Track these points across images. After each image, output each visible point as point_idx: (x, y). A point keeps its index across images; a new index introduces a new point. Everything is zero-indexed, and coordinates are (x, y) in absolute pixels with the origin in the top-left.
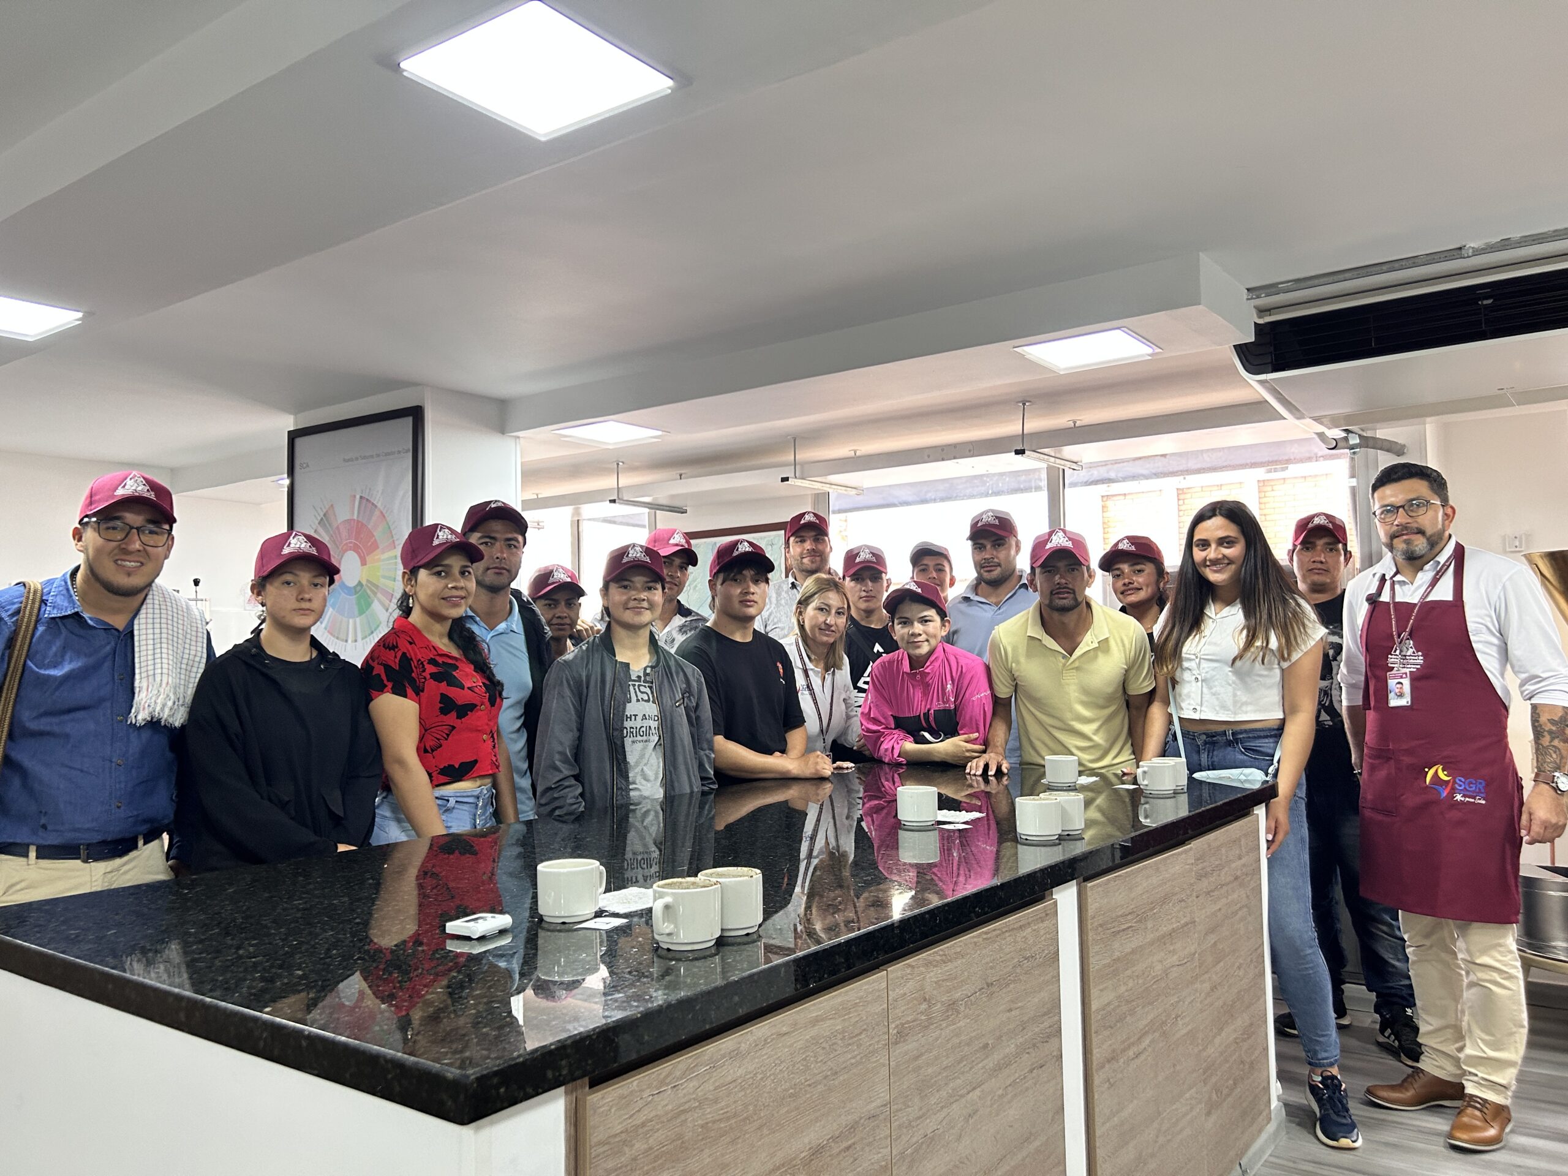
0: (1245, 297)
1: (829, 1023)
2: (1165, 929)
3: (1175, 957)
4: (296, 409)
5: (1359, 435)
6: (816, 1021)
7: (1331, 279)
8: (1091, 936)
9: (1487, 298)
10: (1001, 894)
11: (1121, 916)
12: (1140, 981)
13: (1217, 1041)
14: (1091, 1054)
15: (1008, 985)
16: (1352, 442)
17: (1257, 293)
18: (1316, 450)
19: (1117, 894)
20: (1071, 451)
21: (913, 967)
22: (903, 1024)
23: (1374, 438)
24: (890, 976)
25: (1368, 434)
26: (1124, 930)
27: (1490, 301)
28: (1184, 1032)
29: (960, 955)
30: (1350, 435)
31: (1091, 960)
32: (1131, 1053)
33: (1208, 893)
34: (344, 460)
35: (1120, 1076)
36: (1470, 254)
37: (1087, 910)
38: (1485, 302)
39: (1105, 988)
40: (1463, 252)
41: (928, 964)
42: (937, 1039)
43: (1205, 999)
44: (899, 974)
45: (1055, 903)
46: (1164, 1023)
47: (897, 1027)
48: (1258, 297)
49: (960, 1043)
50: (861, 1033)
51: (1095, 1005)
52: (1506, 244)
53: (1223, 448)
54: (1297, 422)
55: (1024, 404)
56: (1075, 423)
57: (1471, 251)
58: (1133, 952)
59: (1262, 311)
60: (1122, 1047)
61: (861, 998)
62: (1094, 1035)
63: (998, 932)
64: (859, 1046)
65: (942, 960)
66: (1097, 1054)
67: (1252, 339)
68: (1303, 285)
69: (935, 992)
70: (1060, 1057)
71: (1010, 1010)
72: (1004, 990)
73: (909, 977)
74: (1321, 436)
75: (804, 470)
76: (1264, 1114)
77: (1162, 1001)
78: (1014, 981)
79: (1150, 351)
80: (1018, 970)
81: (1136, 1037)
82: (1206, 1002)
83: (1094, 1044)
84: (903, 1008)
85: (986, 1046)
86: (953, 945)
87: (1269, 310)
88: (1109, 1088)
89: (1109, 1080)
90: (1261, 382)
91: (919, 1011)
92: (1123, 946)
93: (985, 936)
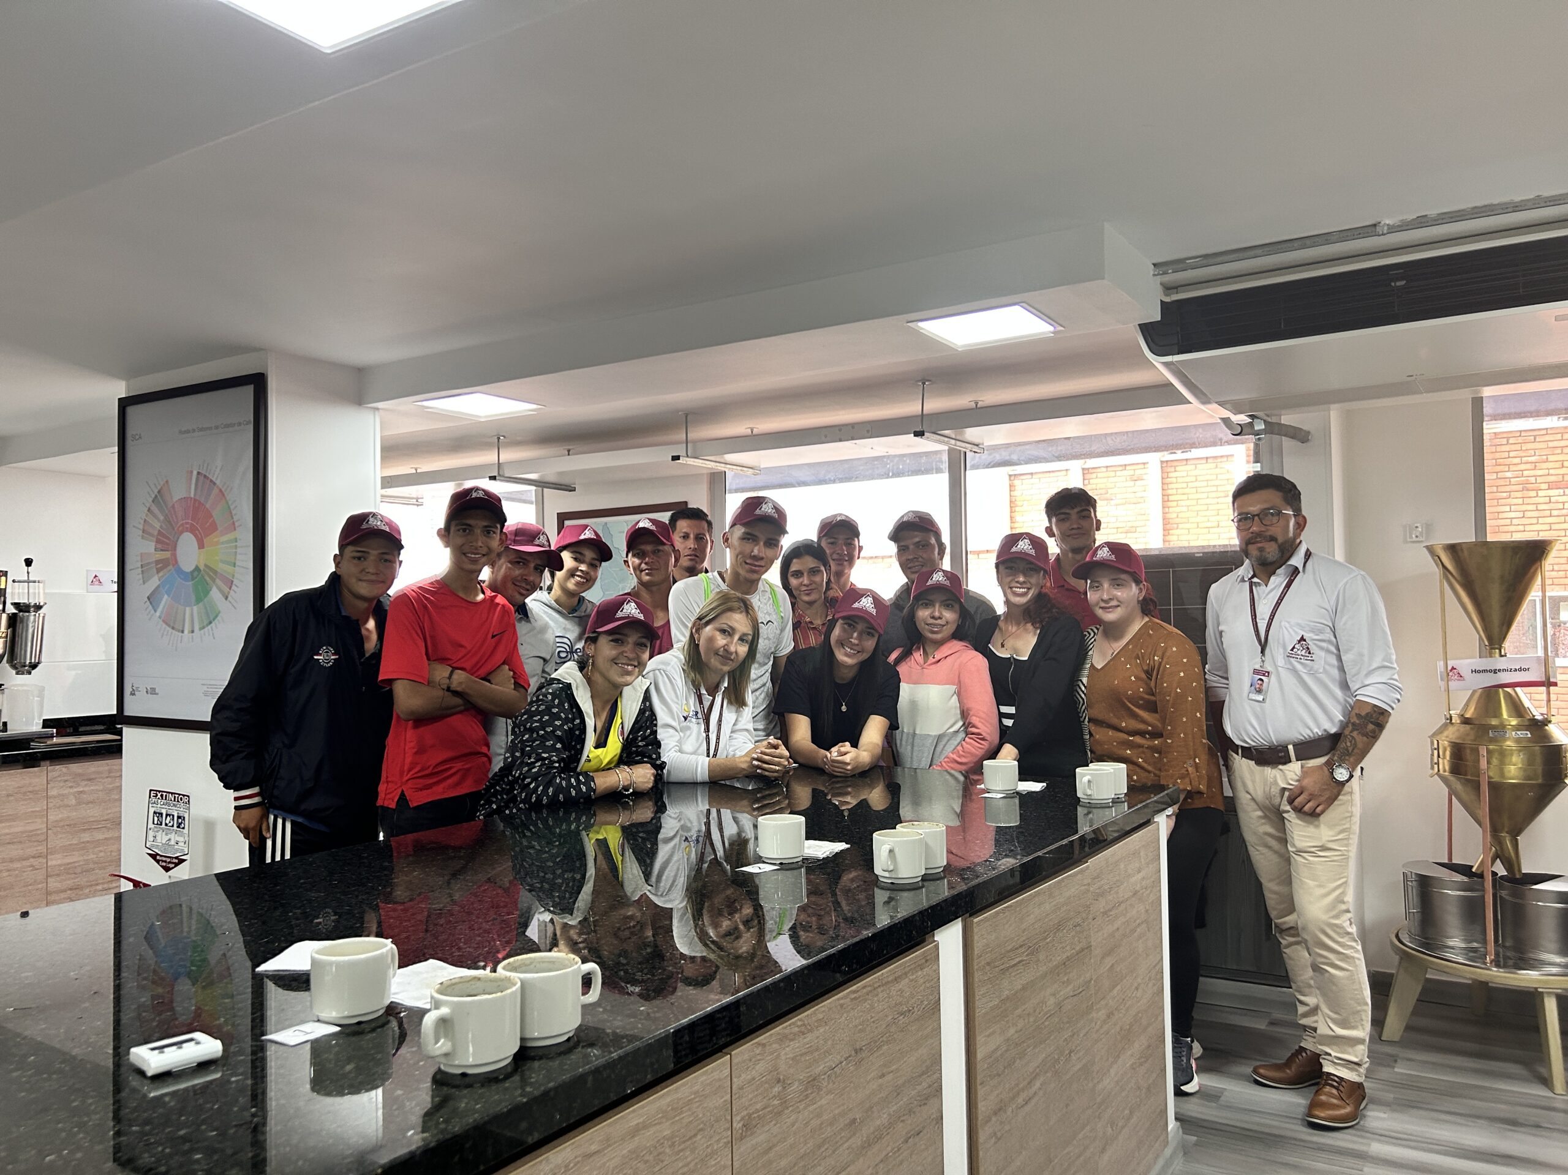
0: (1152, 273)
1: (652, 1130)
2: (1058, 959)
3: (1071, 987)
4: (128, 374)
5: (1265, 421)
6: (635, 1131)
7: (1241, 255)
8: (977, 976)
9: (1398, 280)
10: (874, 946)
11: (1011, 950)
12: (1031, 1020)
13: (1113, 1071)
14: (976, 1108)
15: (879, 1048)
16: (1256, 428)
17: (1164, 269)
18: (1221, 435)
19: (1007, 926)
20: (973, 433)
21: (764, 1045)
22: (750, 1115)
23: (1280, 424)
24: (735, 1061)
25: (1274, 420)
26: (1014, 965)
27: (1403, 283)
28: (1078, 1067)
29: (821, 1022)
30: (1255, 420)
31: (977, 1003)
32: (1020, 1100)
33: (1105, 913)
34: (181, 432)
35: (1007, 1128)
36: (1385, 232)
37: (973, 949)
38: (1398, 284)
39: (994, 1033)
40: (1379, 229)
41: (783, 1038)
42: (793, 1125)
43: (1101, 1027)
44: (746, 1056)
45: (937, 947)
46: (1057, 1061)
47: (742, 1119)
48: (1165, 273)
49: (822, 1124)
50: (695, 1135)
51: (980, 1054)
52: (1422, 222)
53: (1127, 432)
54: (1202, 407)
55: (924, 384)
56: (977, 403)
57: (1386, 228)
58: (1024, 988)
59: (1168, 288)
60: (1011, 1095)
61: (696, 1093)
62: (979, 1087)
63: (869, 988)
64: (693, 1151)
65: (800, 1032)
66: (982, 1107)
67: (1158, 317)
68: (1211, 261)
69: (792, 1071)
70: (941, 1118)
71: (883, 1075)
72: (875, 1055)
73: (759, 1057)
74: (1226, 421)
75: (696, 449)
76: (1162, 1138)
77: (1055, 1038)
78: (888, 1042)
79: (1051, 329)
80: (893, 1029)
81: (1025, 1083)
82: (1102, 1031)
83: (979, 1096)
84: (750, 1096)
85: (854, 1121)
86: (814, 1013)
87: (1176, 288)
88: (995, 1143)
89: (995, 1134)
90: (1166, 364)
91: (771, 1095)
92: (1011, 984)
93: (853, 996)
